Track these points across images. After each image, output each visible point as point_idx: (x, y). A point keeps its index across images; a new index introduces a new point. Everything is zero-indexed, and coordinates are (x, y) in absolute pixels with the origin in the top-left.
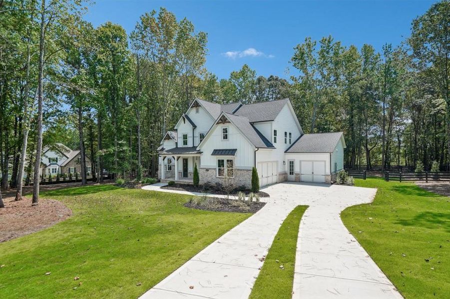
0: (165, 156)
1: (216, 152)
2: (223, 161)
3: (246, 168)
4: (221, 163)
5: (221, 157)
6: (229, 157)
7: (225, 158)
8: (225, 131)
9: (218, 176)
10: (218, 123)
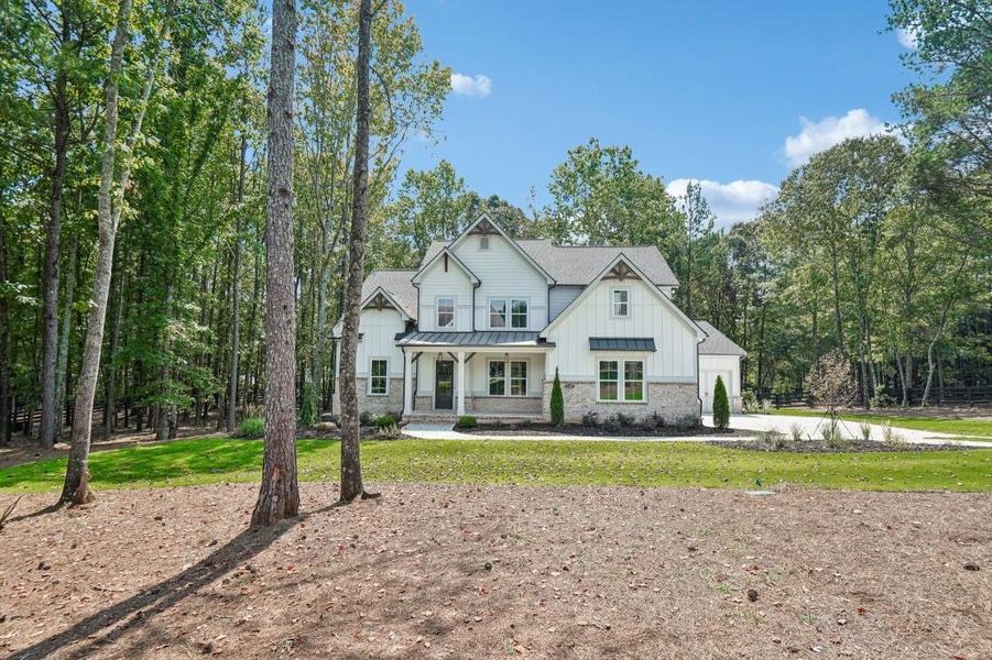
0: (419, 350)
1: (597, 344)
2: (614, 365)
3: (676, 381)
4: (608, 371)
5: (609, 356)
6: (634, 356)
7: (621, 358)
8: (624, 296)
9: (598, 400)
10: (604, 278)
